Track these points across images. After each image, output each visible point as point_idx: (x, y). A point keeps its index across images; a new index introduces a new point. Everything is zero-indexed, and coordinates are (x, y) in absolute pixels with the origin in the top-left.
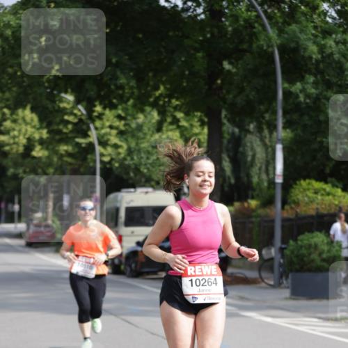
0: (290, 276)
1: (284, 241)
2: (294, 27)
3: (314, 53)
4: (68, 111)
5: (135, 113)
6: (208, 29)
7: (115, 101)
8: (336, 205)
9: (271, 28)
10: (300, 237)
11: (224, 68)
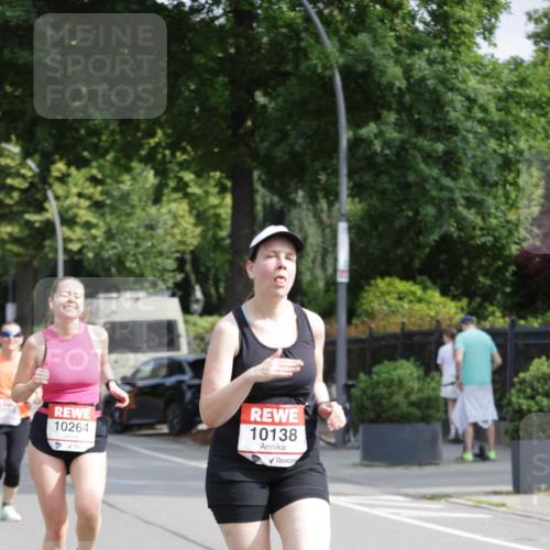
0: (361, 429)
1: (351, 374)
2: (364, 37)
3: (398, 79)
4: (13, 171)
5: (116, 173)
6: (231, 41)
7: (86, 154)
8: (432, 318)
9: (329, 38)
10: (376, 369)
11: (256, 102)
